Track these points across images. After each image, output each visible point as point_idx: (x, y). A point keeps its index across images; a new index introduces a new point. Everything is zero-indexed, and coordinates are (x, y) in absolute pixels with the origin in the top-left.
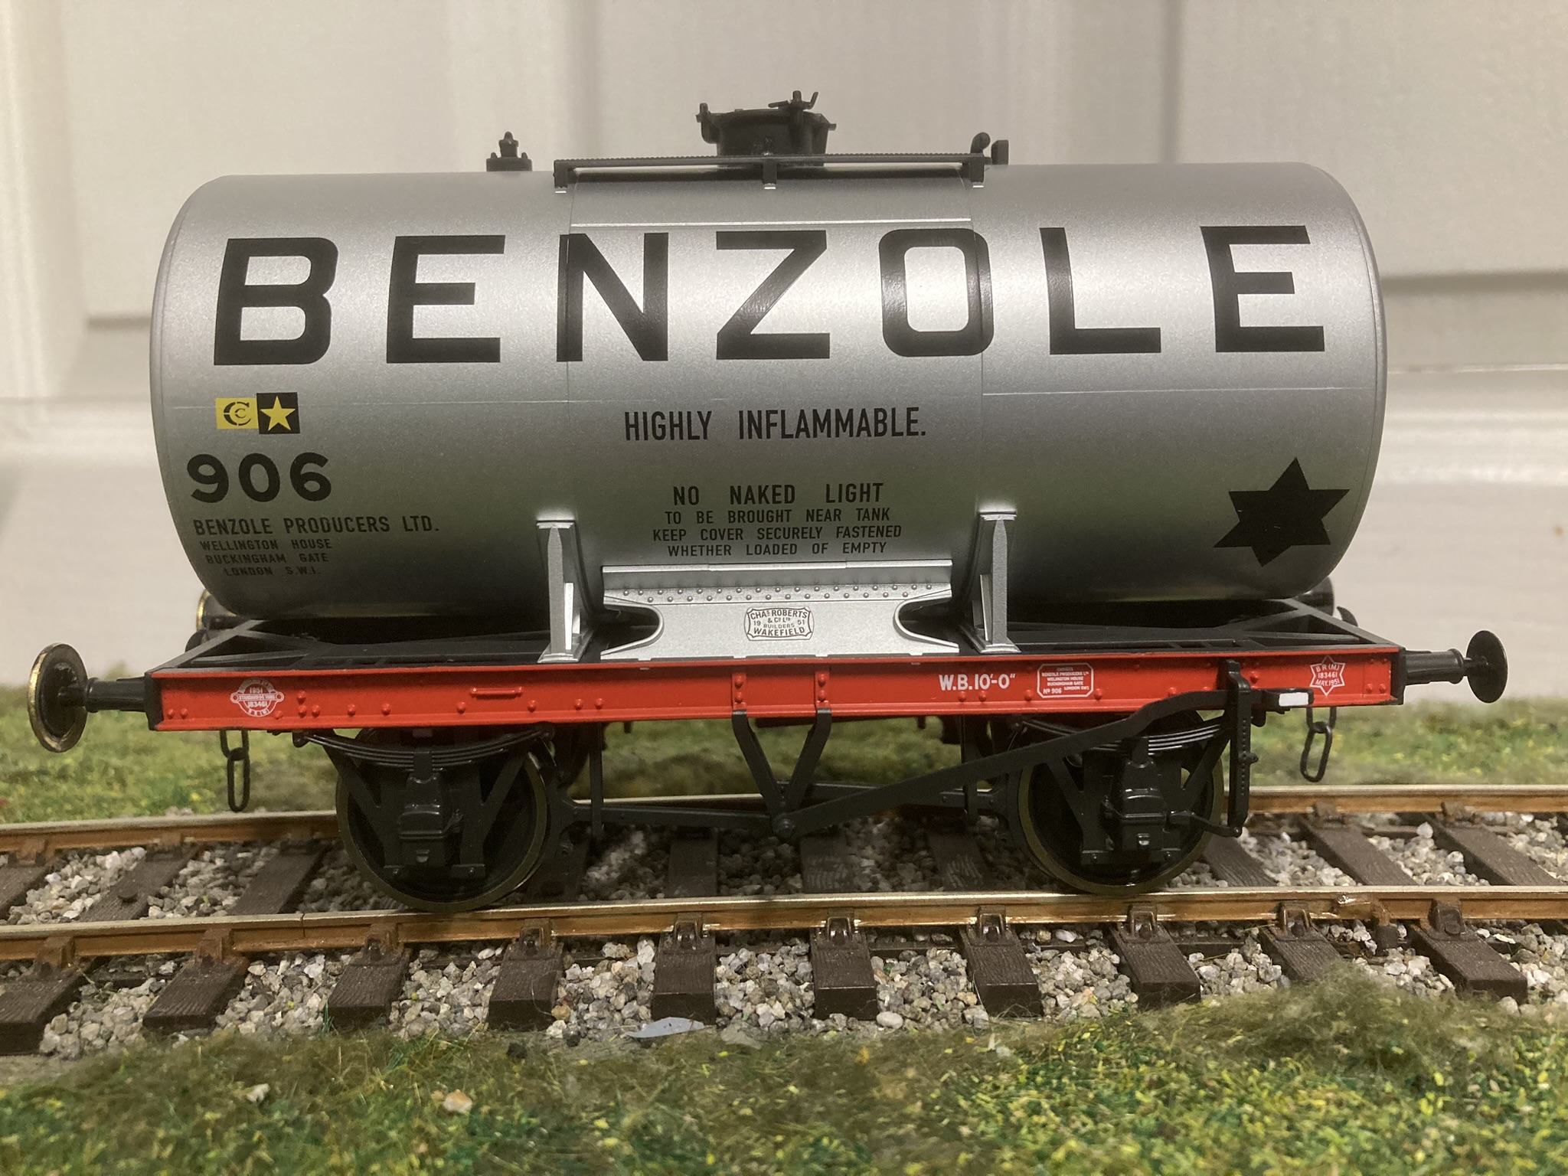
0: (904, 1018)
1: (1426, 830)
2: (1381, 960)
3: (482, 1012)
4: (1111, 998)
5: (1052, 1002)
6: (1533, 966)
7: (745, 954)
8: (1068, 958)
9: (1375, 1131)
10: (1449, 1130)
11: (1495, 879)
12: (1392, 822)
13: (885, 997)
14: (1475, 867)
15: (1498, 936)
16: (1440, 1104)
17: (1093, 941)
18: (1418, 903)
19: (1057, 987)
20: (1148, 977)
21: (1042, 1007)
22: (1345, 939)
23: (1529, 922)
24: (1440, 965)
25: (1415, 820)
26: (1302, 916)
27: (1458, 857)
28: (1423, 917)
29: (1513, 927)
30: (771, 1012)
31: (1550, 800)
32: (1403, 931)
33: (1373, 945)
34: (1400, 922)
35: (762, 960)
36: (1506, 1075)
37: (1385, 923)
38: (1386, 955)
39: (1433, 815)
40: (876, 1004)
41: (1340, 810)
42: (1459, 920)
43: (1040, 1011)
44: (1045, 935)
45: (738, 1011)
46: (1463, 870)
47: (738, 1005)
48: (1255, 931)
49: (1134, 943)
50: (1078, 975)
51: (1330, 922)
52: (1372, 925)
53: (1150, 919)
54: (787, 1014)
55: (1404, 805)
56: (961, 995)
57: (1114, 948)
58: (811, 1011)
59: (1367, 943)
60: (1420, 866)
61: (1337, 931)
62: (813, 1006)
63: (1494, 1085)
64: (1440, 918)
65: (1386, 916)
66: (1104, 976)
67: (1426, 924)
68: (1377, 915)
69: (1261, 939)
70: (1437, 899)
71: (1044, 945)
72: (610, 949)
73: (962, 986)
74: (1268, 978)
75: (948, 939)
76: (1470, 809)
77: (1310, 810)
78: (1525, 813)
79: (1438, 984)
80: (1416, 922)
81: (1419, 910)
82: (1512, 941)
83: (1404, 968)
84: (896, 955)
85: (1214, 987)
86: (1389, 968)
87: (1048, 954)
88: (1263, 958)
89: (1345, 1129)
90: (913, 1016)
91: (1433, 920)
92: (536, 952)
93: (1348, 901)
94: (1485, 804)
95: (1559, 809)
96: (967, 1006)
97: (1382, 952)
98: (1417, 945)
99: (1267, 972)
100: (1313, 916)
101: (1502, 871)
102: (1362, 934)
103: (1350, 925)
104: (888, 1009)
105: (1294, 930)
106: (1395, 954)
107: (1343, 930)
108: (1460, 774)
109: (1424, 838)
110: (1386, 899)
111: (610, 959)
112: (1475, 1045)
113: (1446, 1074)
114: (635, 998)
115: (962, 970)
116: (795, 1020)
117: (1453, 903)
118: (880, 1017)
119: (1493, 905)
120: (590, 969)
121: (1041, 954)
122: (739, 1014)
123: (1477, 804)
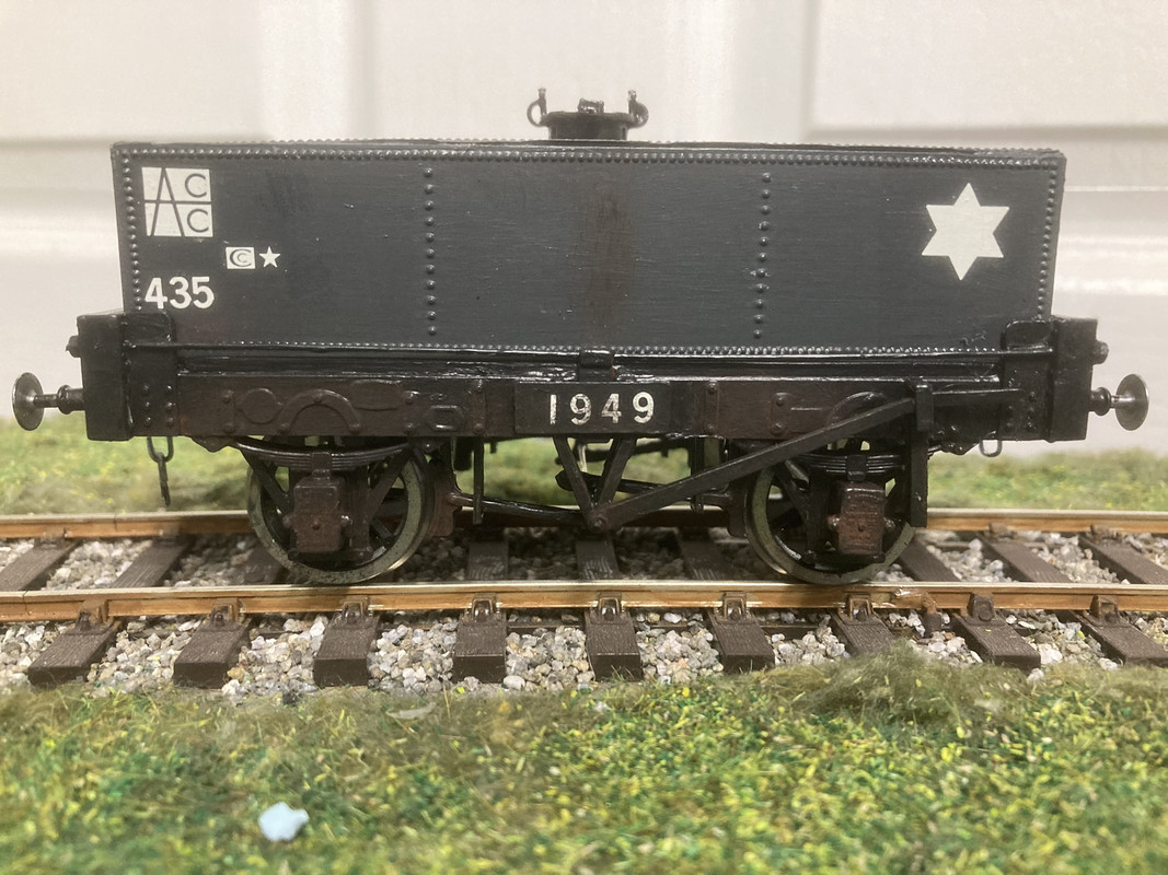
0: (526, 681)
1: (976, 545)
2: (927, 640)
3: (169, 672)
4: (701, 668)
5: (653, 670)
6: (1047, 646)
7: (402, 629)
8: (672, 635)
9: (901, 773)
10: (963, 774)
11: (1023, 578)
12: (950, 540)
13: (512, 663)
14: (1011, 572)
15: (1022, 623)
16: (959, 752)
17: (694, 622)
18: (960, 596)
19: (658, 658)
20: (732, 652)
21: (643, 674)
22: (900, 625)
23: (1048, 612)
24: (973, 644)
25: (966, 536)
26: (865, 605)
27: (999, 564)
28: (963, 607)
29: (1036, 617)
30: (414, 675)
31: (1073, 522)
32: (947, 619)
33: (922, 629)
34: (945, 611)
35: (417, 635)
36: (1017, 731)
37: (931, 612)
38: (931, 637)
39: (982, 533)
40: (504, 669)
42: (991, 609)
44: (655, 617)
45: (387, 674)
46: (1001, 574)
47: (388, 670)
48: (826, 619)
49: (725, 623)
50: (677, 649)
51: (889, 611)
52: (923, 613)
53: (740, 605)
54: (428, 677)
55: (958, 525)
56: (575, 663)
57: (709, 628)
58: (450, 675)
59: (918, 629)
60: (969, 571)
61: (894, 618)
62: (451, 671)
63: (1005, 738)
64: (977, 609)
65: (933, 606)
66: (698, 650)
67: (965, 613)
68: (927, 605)
69: (831, 624)
70: (975, 592)
71: (653, 625)
72: (290, 625)
74: (834, 654)
75: (575, 619)
76: (1011, 528)
78: (1055, 532)
79: (969, 659)
80: (958, 611)
81: (959, 601)
82: (1033, 627)
83: (944, 646)
84: (530, 631)
85: (788, 660)
86: (931, 647)
87: (656, 632)
88: (831, 639)
90: (533, 679)
91: (970, 609)
92: (224, 625)
93: (904, 593)
94: (1022, 525)
95: (1081, 530)
97: (928, 635)
98: (957, 629)
99: (833, 650)
100: (875, 605)
101: (1030, 574)
102: (914, 621)
103: (906, 613)
104: (514, 674)
105: (857, 617)
106: (938, 636)
107: (899, 617)
109: (974, 550)
110: (935, 592)
111: (289, 632)
112: (991, 705)
113: (966, 728)
115: (582, 644)
116: (435, 682)
117: (987, 596)
118: (506, 680)
119: (1018, 598)
121: (649, 632)
122: (388, 677)
123: (1017, 525)
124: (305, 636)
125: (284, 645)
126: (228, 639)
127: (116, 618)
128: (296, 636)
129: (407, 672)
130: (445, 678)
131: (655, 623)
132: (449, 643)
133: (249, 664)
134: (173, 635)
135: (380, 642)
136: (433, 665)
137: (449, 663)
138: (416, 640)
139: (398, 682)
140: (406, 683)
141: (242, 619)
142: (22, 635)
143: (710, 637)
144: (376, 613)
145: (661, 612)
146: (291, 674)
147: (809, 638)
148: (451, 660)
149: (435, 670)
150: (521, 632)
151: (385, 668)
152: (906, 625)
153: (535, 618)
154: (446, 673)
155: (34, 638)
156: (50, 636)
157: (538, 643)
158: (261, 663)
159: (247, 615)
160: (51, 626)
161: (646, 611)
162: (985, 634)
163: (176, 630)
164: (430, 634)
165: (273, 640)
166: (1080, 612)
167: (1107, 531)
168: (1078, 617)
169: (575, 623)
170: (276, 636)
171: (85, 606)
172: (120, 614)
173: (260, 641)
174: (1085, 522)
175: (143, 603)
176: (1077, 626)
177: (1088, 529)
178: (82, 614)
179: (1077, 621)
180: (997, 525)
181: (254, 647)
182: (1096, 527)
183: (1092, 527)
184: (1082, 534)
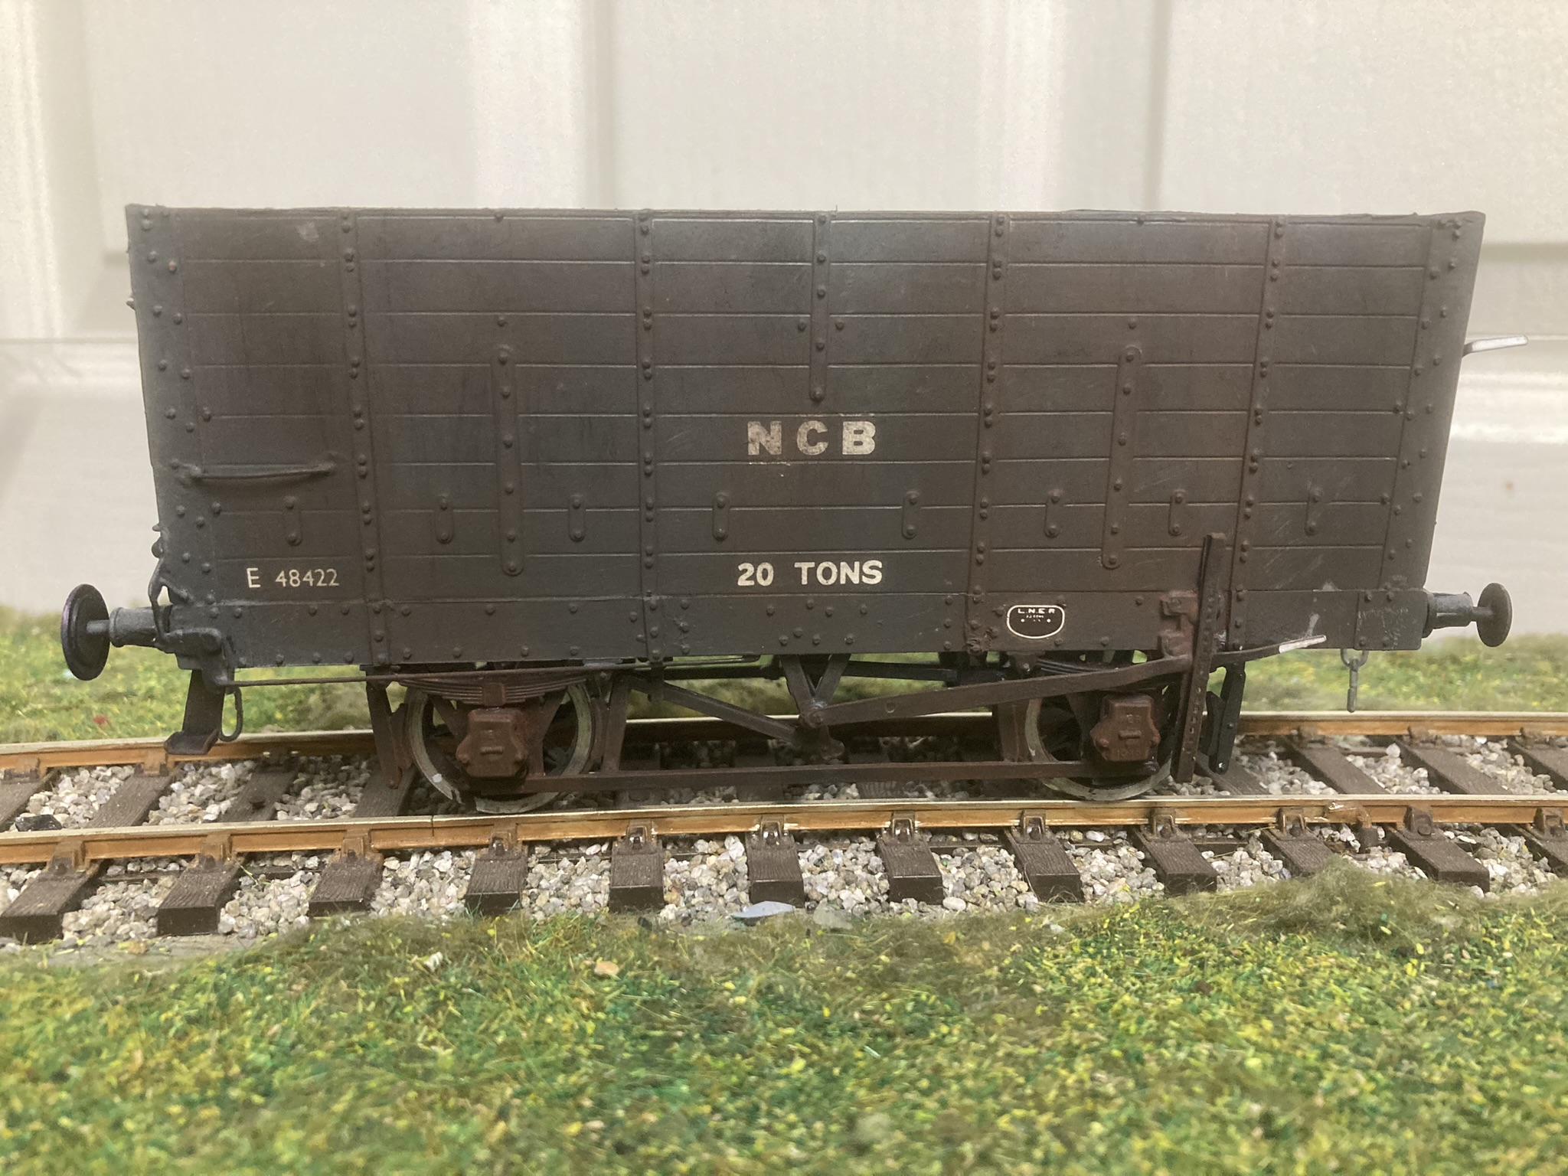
0: (967, 902)
1: (1394, 750)
2: (1364, 856)
3: (603, 898)
4: (1141, 887)
5: (1091, 890)
6: (1492, 861)
7: (821, 850)
8: (1097, 853)
9: (1370, 988)
10: (1431, 988)
11: (1454, 789)
12: (1363, 744)
13: (949, 885)
14: (1438, 780)
15: (1461, 837)
16: (1422, 967)
17: (1119, 841)
18: (1395, 809)
19: (1094, 878)
20: (1173, 868)
21: (1082, 893)
22: (1332, 839)
23: (1486, 826)
24: (1414, 859)
25: (1384, 741)
26: (1299, 820)
27: (1423, 773)
28: (1399, 821)
29: (1473, 830)
30: (853, 897)
31: (1499, 726)
32: (1381, 833)
33: (1357, 845)
34: (1379, 824)
35: (837, 855)
36: (1476, 946)
37: (1365, 826)
38: (1368, 852)
39: (1400, 737)
40: (942, 891)
41: (1320, 733)
42: (1430, 822)
43: (1081, 897)
44: (1077, 835)
45: (824, 896)
46: (1427, 783)
47: (824, 891)
48: (1258, 833)
49: (1156, 842)
50: (1110, 868)
51: (1322, 825)
52: (1356, 828)
53: (1170, 821)
54: (866, 899)
55: (1375, 729)
56: (1014, 884)
57: (1138, 845)
58: (886, 897)
59: (1352, 844)
60: (1390, 780)
61: (1327, 832)
62: (888, 893)
63: (1465, 953)
64: (1414, 823)
65: (1368, 820)
66: (1132, 869)
67: (1401, 826)
68: (1362, 819)
69: (1263, 839)
70: (1412, 805)
71: (1078, 844)
72: (701, 846)
73: (1014, 876)
74: (1272, 871)
75: (995, 838)
76: (1432, 732)
77: (1295, 732)
78: (1480, 736)
79: (1414, 875)
80: (1393, 825)
81: (1395, 814)
82: (1474, 842)
83: (1384, 862)
84: (950, 852)
85: (1226, 878)
86: (1372, 863)
87: (1082, 851)
88: (1266, 855)
89: (1346, 985)
90: (974, 901)
91: (1408, 822)
92: (641, 848)
93: (1338, 807)
94: (1445, 728)
95: (1509, 733)
96: (1020, 892)
97: (1365, 850)
98: (1394, 844)
99: (1270, 866)
100: (1308, 820)
101: (1462, 784)
102: (1347, 835)
103: (1337, 827)
104: (953, 894)
105: (1291, 831)
106: (1376, 851)
107: (1331, 832)
108: (1421, 702)
109: (1392, 757)
110: (1369, 805)
111: (704, 854)
112: (1447, 922)
113: (1426, 946)
114: (734, 885)
115: (1011, 864)
116: (874, 904)
117: (1424, 809)
118: (945, 902)
119: (1457, 811)
120: (685, 863)
123: (1439, 728)
124: (724, 857)
125: (704, 867)
126: (649, 861)
127: (524, 843)
128: (714, 857)
129: (844, 894)
130: (881, 899)
131: (1079, 841)
132: (875, 863)
133: (680, 888)
134: (583, 860)
135: (801, 863)
137: (883, 884)
140: (845, 904)
143: (1142, 855)
145: (1084, 829)
147: (1241, 854)
148: (886, 881)
151: (821, 889)
152: (1340, 840)
153: (950, 837)
154: (883, 895)
155: (445, 862)
158: (690, 886)
160: (456, 850)
164: (849, 855)
166: (1523, 826)
167: (1540, 734)
168: (1521, 830)
169: (994, 843)
170: (690, 858)
174: (1513, 725)
176: (1521, 840)
177: (1517, 733)
179: (1520, 835)
180: (1417, 729)
182: (1527, 731)
183: (1522, 730)
184: (1512, 738)
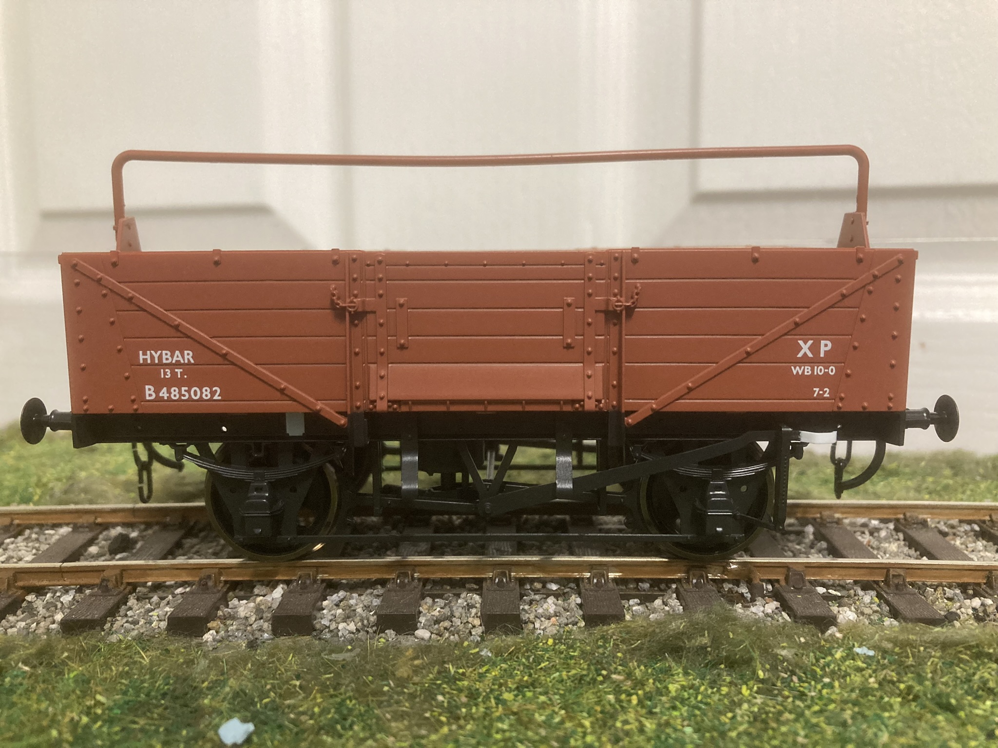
0: (432, 633)
1: (810, 529)
2: (750, 604)
3: (164, 625)
4: (568, 624)
5: (531, 626)
6: (846, 609)
7: (342, 594)
10: (756, 704)
11: (838, 555)
13: (423, 621)
14: (830, 549)
15: (830, 591)
16: (755, 689)
17: (569, 590)
18: (779, 569)
19: (537, 617)
21: (523, 629)
22: (730, 592)
28: (782, 578)
30: (347, 628)
31: (891, 511)
32: (770, 587)
33: (749, 595)
35: (352, 598)
37: (756, 581)
38: (754, 601)
39: (815, 519)
40: (416, 624)
42: (804, 579)
43: (521, 631)
44: (538, 585)
45: (326, 627)
46: (825, 551)
47: (327, 623)
49: (591, 591)
50: (552, 609)
51: (723, 581)
52: (750, 583)
54: (357, 630)
56: (470, 620)
57: (580, 594)
58: (374, 628)
59: (745, 595)
61: (727, 586)
62: (376, 625)
64: (791, 578)
65: (759, 577)
66: (568, 611)
67: (783, 583)
68: (752, 576)
69: (677, 591)
71: (536, 592)
72: (258, 589)
73: (473, 614)
75: (475, 586)
76: (837, 515)
78: (875, 519)
79: (780, 618)
80: (778, 581)
81: (779, 573)
82: (839, 594)
83: (762, 609)
84: (441, 596)
86: (753, 609)
87: (537, 597)
88: (674, 602)
90: (437, 632)
91: (787, 580)
96: (474, 627)
99: (675, 610)
102: (744, 590)
104: (423, 628)
105: (696, 585)
106: (759, 601)
107: (731, 586)
111: (256, 595)
113: (766, 671)
114: (262, 618)
116: (362, 634)
117: (801, 569)
118: (416, 632)
121: (533, 597)
122: (327, 630)
124: (269, 598)
125: (252, 605)
126: (210, 599)
127: (129, 584)
128: (261, 598)
129: (341, 626)
130: (370, 630)
131: (538, 590)
132: (376, 604)
133: (224, 619)
134: (170, 597)
135: (325, 603)
136: (362, 620)
137: (373, 619)
138: (352, 602)
139: (335, 633)
140: (340, 634)
141: (221, 585)
142: (58, 596)
143: (579, 601)
144: (323, 581)
145: (544, 582)
146: (255, 626)
147: (658, 602)
148: (375, 617)
149: (363, 624)
150: (433, 597)
151: (325, 622)
152: (737, 592)
153: (445, 586)
154: (372, 627)
155: (67, 598)
156: (79, 597)
157: (445, 605)
158: (233, 617)
159: (226, 582)
160: (80, 590)
161: (532, 581)
162: (796, 599)
163: (173, 594)
164: (363, 598)
165: (245, 601)
166: (877, 582)
167: (917, 518)
168: (875, 586)
169: (476, 590)
170: (247, 598)
171: (106, 574)
172: (130, 581)
173: (235, 601)
174: (899, 510)
175: (149, 572)
176: (873, 593)
177: (901, 516)
178: (103, 580)
179: (873, 589)
180: (826, 513)
181: (230, 607)
182: (908, 514)
183: (904, 514)
184: (897, 520)
